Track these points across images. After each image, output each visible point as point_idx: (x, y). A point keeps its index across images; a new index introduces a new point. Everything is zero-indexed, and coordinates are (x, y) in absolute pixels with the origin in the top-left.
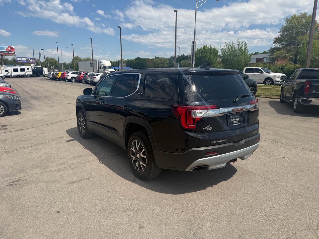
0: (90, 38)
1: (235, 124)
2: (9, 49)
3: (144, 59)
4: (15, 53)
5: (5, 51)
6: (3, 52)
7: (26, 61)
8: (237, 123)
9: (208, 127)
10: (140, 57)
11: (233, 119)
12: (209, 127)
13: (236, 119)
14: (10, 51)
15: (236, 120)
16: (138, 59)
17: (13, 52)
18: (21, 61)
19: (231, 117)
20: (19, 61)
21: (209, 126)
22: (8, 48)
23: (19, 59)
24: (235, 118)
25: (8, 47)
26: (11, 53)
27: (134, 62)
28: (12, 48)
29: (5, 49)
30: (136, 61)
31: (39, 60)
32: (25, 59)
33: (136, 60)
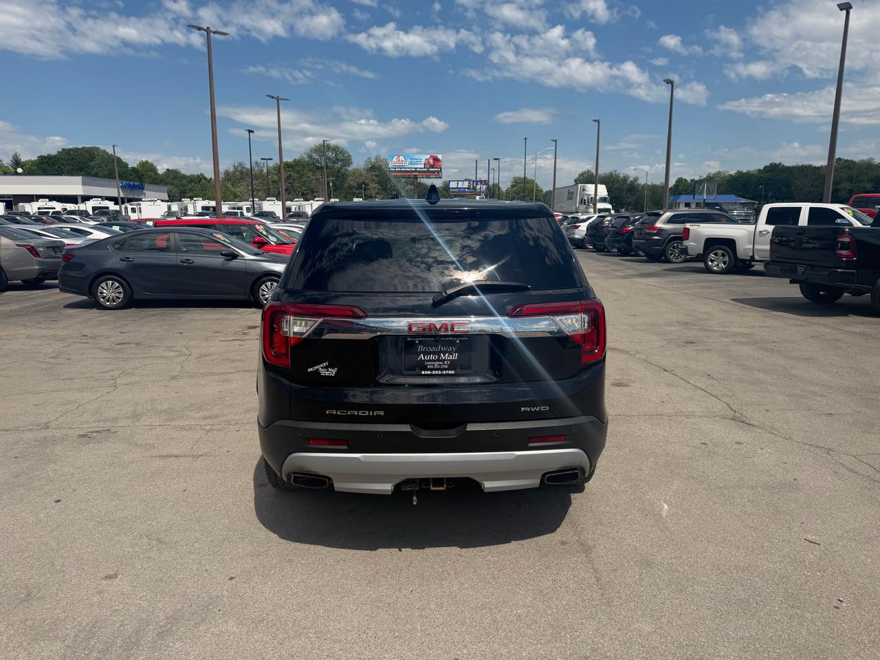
0: (595, 121)
1: (431, 370)
2: (431, 161)
3: (793, 167)
4: (441, 171)
5: (423, 166)
6: (418, 169)
7: (468, 188)
8: (442, 370)
9: (322, 368)
10: (780, 163)
11: (425, 353)
12: (325, 367)
13: (439, 356)
14: (432, 167)
15: (438, 360)
16: (773, 169)
17: (436, 169)
18: (457, 188)
19: (420, 348)
20: (452, 188)
21: (325, 364)
22: (428, 160)
23: (453, 185)
24: (438, 353)
25: (428, 157)
26: (434, 172)
27: (756, 180)
28: (436, 159)
29: (423, 162)
30: (765, 175)
31: (496, 185)
32: (466, 184)
33: (767, 172)
